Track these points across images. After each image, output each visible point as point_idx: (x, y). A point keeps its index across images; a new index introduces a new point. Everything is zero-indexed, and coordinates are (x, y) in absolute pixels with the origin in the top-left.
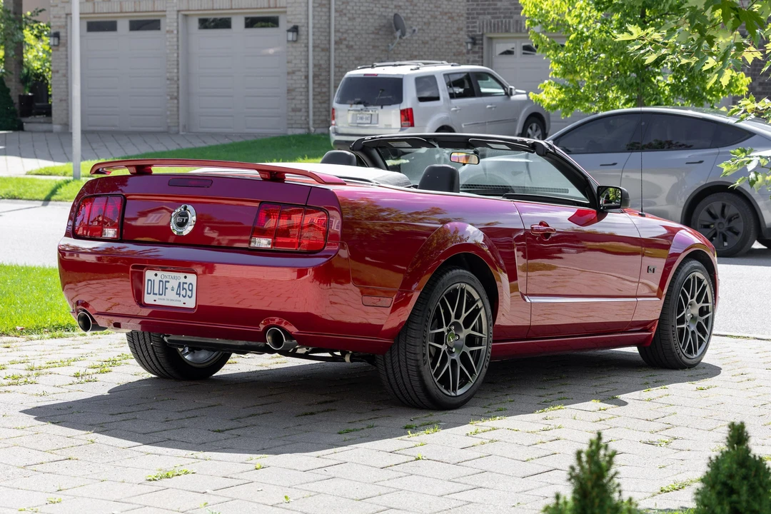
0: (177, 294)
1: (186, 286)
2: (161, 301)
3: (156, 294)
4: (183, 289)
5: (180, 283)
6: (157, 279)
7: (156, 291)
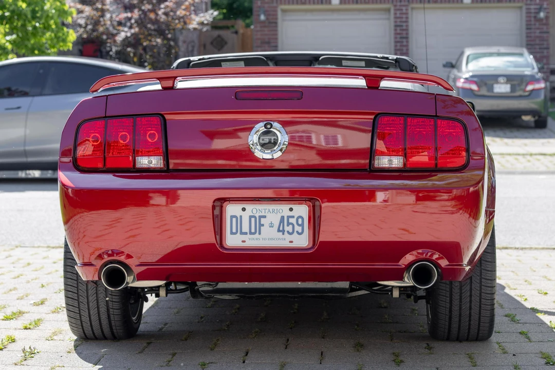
3: (246, 233)
4: (289, 224)
5: (283, 218)
6: (246, 216)
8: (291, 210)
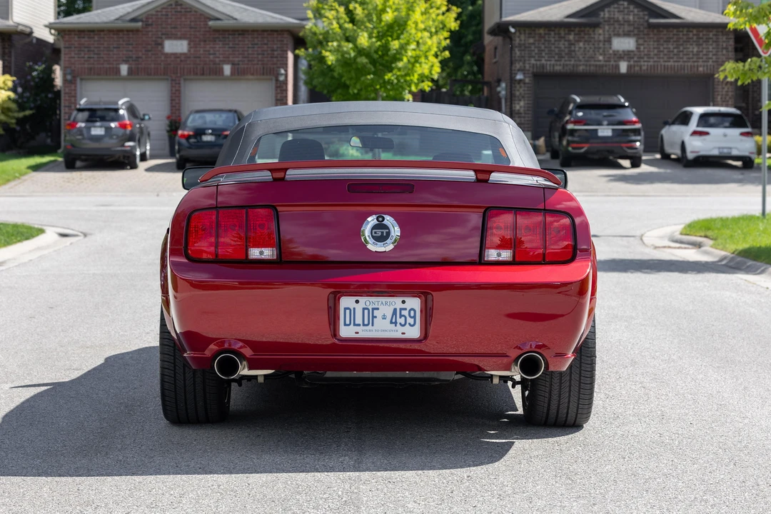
0: (391, 322)
1: (404, 312)
2: (365, 333)
4: (401, 316)
7: (359, 321)
8: (403, 302)
